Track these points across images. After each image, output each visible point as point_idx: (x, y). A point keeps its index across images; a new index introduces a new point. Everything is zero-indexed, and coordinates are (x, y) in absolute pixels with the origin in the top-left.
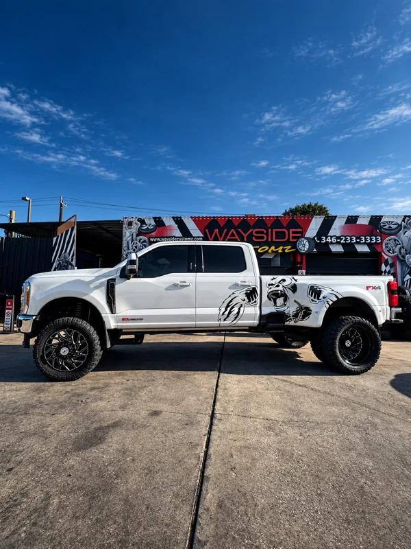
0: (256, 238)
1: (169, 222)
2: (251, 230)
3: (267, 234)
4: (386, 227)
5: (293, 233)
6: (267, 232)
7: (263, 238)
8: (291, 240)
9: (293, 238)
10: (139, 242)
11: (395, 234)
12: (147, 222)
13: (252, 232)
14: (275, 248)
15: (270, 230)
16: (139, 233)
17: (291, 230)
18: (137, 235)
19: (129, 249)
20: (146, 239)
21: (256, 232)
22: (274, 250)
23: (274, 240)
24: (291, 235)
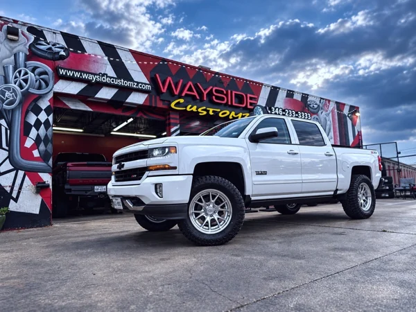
0: (217, 98)
1: (92, 49)
2: (211, 87)
3: (227, 95)
4: (312, 106)
5: (251, 98)
6: (227, 92)
7: (223, 99)
8: (249, 107)
9: (251, 104)
10: (33, 71)
11: (316, 113)
12: (49, 37)
13: (212, 90)
14: (236, 114)
15: (229, 91)
16: (32, 55)
17: (249, 95)
18: (28, 58)
19: (6, 81)
20: (49, 70)
21: (216, 91)
22: (234, 116)
23: (234, 104)
24: (249, 101)
